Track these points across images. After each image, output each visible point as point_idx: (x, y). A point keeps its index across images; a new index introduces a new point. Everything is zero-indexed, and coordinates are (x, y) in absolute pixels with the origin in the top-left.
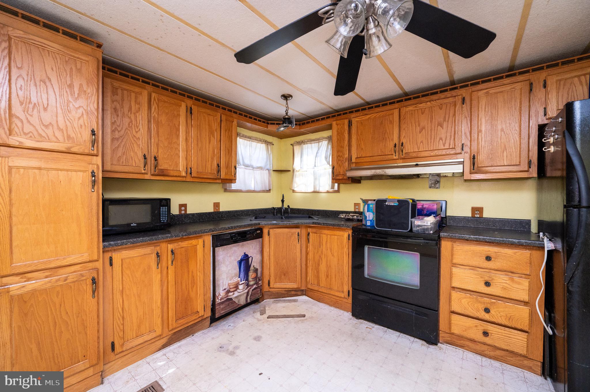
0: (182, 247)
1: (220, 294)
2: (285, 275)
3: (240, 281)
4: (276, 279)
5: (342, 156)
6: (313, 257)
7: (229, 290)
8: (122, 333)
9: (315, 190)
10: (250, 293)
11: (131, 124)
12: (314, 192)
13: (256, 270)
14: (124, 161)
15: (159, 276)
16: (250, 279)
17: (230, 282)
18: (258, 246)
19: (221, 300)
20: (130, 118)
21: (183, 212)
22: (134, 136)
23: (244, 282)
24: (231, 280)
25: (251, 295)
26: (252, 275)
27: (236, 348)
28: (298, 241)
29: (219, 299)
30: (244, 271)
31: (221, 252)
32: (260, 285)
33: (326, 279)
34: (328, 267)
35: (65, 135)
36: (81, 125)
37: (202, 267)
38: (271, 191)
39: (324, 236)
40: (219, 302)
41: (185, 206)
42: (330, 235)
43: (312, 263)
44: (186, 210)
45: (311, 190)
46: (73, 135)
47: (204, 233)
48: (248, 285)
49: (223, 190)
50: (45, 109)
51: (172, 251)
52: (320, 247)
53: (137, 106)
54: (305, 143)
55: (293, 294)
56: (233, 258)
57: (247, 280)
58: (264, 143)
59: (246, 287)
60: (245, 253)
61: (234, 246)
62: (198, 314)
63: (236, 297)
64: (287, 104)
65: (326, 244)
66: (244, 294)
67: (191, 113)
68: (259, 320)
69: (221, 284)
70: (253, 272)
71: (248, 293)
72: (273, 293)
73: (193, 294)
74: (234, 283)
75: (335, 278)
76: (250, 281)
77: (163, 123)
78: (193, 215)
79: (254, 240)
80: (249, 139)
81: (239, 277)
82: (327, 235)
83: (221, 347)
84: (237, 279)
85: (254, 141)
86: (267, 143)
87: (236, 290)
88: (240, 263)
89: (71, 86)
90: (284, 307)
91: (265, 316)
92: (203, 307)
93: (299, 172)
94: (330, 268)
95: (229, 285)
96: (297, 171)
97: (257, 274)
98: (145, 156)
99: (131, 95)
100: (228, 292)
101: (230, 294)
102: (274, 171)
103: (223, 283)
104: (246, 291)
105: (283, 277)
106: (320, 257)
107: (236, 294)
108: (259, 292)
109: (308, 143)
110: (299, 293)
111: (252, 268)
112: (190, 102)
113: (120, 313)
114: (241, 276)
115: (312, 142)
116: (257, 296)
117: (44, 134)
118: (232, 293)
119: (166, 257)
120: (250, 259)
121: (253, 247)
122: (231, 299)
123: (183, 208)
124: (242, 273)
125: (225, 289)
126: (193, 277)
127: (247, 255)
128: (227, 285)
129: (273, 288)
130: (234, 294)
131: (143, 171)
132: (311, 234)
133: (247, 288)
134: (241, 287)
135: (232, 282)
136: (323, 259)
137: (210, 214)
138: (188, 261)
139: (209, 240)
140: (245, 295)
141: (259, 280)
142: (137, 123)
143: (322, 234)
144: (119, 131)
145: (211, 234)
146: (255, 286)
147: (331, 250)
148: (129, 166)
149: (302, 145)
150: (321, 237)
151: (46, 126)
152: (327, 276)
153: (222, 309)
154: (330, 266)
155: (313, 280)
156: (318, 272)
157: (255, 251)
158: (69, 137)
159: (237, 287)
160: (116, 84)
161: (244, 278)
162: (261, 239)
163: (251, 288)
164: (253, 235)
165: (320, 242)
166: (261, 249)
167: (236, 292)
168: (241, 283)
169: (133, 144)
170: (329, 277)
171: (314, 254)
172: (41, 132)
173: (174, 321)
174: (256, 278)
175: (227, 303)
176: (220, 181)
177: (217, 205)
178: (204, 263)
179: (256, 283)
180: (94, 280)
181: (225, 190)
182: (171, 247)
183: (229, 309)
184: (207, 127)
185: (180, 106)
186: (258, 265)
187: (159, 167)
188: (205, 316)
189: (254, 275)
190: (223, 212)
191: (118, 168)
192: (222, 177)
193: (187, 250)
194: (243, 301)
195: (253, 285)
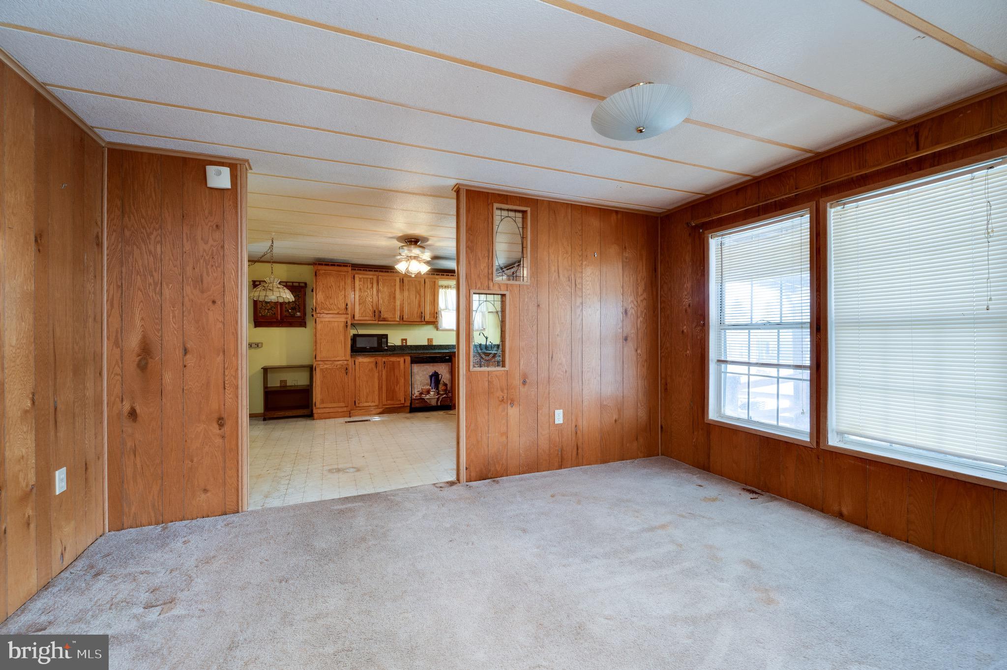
0: (391, 360)
1: (414, 394)
7: (422, 393)
8: (360, 397)
10: (440, 399)
13: (446, 385)
14: (364, 315)
15: (377, 374)
16: (440, 389)
18: (447, 368)
19: (416, 397)
20: (367, 292)
21: (404, 344)
22: (370, 301)
23: (435, 390)
24: (423, 387)
25: (441, 401)
26: (441, 387)
29: (414, 396)
31: (416, 368)
36: (343, 302)
37: (404, 375)
38: (486, 330)
40: (414, 398)
41: (406, 340)
44: (406, 343)
46: (339, 306)
48: (438, 394)
50: (331, 298)
51: (384, 362)
53: (371, 284)
56: (425, 373)
57: (437, 389)
60: (435, 371)
61: (427, 365)
62: (400, 402)
63: (428, 399)
66: (435, 398)
67: (403, 282)
70: (443, 385)
71: (438, 399)
73: (397, 389)
74: (426, 389)
76: (440, 391)
77: (385, 291)
78: (411, 346)
79: (442, 364)
81: (430, 386)
84: (428, 387)
88: (431, 377)
89: (339, 287)
92: (404, 399)
95: (422, 389)
97: (447, 388)
98: (375, 311)
99: (368, 280)
101: (423, 395)
103: (417, 387)
104: (437, 397)
107: (428, 397)
108: (449, 402)
111: (441, 382)
114: (432, 386)
116: (446, 405)
117: (330, 308)
119: (380, 365)
120: (440, 376)
122: (424, 399)
123: (404, 341)
124: (433, 384)
125: (419, 391)
126: (397, 379)
127: (437, 373)
128: (420, 389)
131: (374, 320)
133: (437, 395)
134: (432, 393)
137: (424, 346)
138: (394, 369)
139: (408, 359)
140: (436, 399)
141: (449, 392)
142: (371, 293)
144: (362, 299)
145: (410, 356)
148: (367, 317)
151: (331, 305)
153: (417, 403)
157: (445, 371)
158: (338, 308)
159: (428, 392)
160: (361, 276)
161: (435, 388)
162: (450, 364)
163: (440, 396)
164: (442, 360)
166: (450, 370)
167: (427, 395)
168: (432, 390)
169: (369, 305)
173: (385, 401)
174: (445, 390)
175: (421, 400)
176: (425, 323)
177: (430, 340)
178: (404, 372)
179: (446, 394)
180: (346, 368)
181: (437, 329)
182: (384, 360)
183: (422, 405)
184: (414, 289)
185: (396, 280)
186: (447, 382)
187: (382, 316)
188: (406, 405)
189: (443, 388)
190: (435, 346)
191: (361, 318)
192: (426, 320)
193: (393, 362)
194: (434, 403)
195: (443, 394)
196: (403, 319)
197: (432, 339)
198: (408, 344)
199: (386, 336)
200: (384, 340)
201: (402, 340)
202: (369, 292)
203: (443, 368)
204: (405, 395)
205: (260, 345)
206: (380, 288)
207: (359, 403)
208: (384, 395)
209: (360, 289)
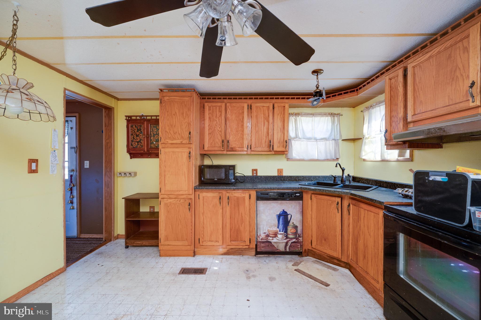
0: (235, 196)
1: (260, 235)
2: (325, 240)
3: (279, 231)
4: (317, 241)
5: (396, 116)
6: (353, 231)
7: (269, 235)
8: (203, 236)
9: (383, 158)
10: (289, 244)
11: (217, 124)
12: (383, 161)
13: (296, 227)
14: (214, 145)
15: (221, 211)
16: (289, 232)
17: (269, 229)
18: (298, 207)
19: (261, 239)
20: (216, 121)
21: (255, 174)
22: (218, 130)
23: (283, 233)
24: (270, 228)
25: (290, 246)
26: (290, 229)
27: (254, 276)
28: (338, 211)
29: (260, 238)
30: (282, 224)
31: (263, 205)
32: (300, 241)
33: (363, 259)
34: (366, 247)
35: (181, 136)
36: (186, 131)
37: (248, 212)
38: (340, 160)
39: (362, 211)
40: (260, 240)
41: (256, 170)
42: (367, 210)
43: (352, 236)
44: (257, 173)
45: (379, 159)
46: (183, 135)
47: (248, 189)
48: (287, 237)
49: (286, 159)
50: (175, 126)
51: (228, 197)
52: (359, 222)
53: (220, 113)
54: (374, 107)
55: (336, 263)
56: (272, 212)
57: (286, 231)
58: (329, 115)
59: (285, 238)
60: (283, 210)
61: (273, 202)
62: (245, 243)
63: (275, 242)
64: (317, 79)
65: (364, 219)
66: (283, 242)
67: (251, 108)
68: (287, 268)
69: (262, 228)
70: (293, 228)
71: (287, 243)
72: (316, 254)
73: (242, 228)
74: (273, 230)
75: (372, 262)
76: (289, 234)
77: (233, 120)
78: (261, 177)
79: (293, 201)
80: (311, 116)
81: (278, 228)
82: (365, 210)
83: (247, 270)
84: (275, 229)
85: (317, 116)
86: (332, 115)
87: (275, 237)
88: (279, 216)
89: (183, 114)
90: (318, 269)
91: (296, 268)
92: (249, 240)
93: (369, 139)
94: (367, 248)
95: (269, 231)
96: (366, 138)
97: (297, 231)
98: (223, 141)
99: (217, 108)
100: (268, 236)
101: (269, 238)
102: (343, 140)
103: (263, 228)
104: (286, 241)
105: (323, 241)
106: (359, 232)
107: (275, 240)
108: (299, 246)
109: (376, 106)
110: (342, 264)
111: (291, 223)
112: (250, 102)
113: (202, 225)
114: (280, 227)
115: (381, 104)
116: (297, 249)
117: (174, 137)
118: (271, 238)
119: (225, 200)
120: (289, 217)
121: (292, 207)
122: (270, 242)
123: (255, 172)
124: (281, 225)
125: (265, 233)
126: (242, 216)
127: (286, 213)
128: (267, 230)
129: (314, 248)
130: (273, 239)
131: (222, 150)
132: (351, 205)
134: (280, 236)
135: (271, 229)
136: (361, 235)
137: (274, 177)
138: (238, 206)
139: (254, 194)
140: (284, 244)
141: (299, 236)
142: (220, 123)
143: (360, 207)
144: (211, 129)
145: (256, 191)
146: (294, 240)
147: (368, 227)
148: (216, 147)
149: (370, 109)
150: (360, 212)
151: (175, 134)
152: (364, 257)
153: (263, 247)
154: (367, 246)
155: (352, 256)
156: (357, 248)
157: (295, 210)
158: (182, 137)
159: (275, 235)
160: (210, 104)
161: (283, 230)
162: (301, 202)
163: (290, 240)
164: (292, 196)
165: (358, 216)
166: (301, 210)
167: (274, 239)
168: (279, 233)
169: (218, 135)
170: (366, 258)
171: (354, 228)
172: (173, 136)
173: (229, 241)
174: (296, 233)
175: (267, 244)
176: (273, 153)
177: (280, 171)
178: (250, 209)
179: (295, 238)
180: (190, 204)
181: (288, 159)
182: (228, 195)
183: (268, 249)
184: (262, 115)
185: (243, 107)
186: (298, 224)
187: (230, 146)
188: (251, 247)
189: (293, 231)
190: (285, 177)
191: (210, 149)
192: (275, 149)
193: (238, 198)
194: (281, 248)
195: (292, 239)
196: (251, 148)
197: (282, 170)
198: (259, 175)
199: (233, 167)
200: (231, 172)
201: (253, 170)
202: (218, 121)
203: (293, 207)
204: (250, 235)
205: (133, 174)
206: (229, 115)
207: (203, 242)
208: (228, 235)
209: (210, 118)
